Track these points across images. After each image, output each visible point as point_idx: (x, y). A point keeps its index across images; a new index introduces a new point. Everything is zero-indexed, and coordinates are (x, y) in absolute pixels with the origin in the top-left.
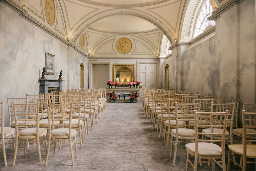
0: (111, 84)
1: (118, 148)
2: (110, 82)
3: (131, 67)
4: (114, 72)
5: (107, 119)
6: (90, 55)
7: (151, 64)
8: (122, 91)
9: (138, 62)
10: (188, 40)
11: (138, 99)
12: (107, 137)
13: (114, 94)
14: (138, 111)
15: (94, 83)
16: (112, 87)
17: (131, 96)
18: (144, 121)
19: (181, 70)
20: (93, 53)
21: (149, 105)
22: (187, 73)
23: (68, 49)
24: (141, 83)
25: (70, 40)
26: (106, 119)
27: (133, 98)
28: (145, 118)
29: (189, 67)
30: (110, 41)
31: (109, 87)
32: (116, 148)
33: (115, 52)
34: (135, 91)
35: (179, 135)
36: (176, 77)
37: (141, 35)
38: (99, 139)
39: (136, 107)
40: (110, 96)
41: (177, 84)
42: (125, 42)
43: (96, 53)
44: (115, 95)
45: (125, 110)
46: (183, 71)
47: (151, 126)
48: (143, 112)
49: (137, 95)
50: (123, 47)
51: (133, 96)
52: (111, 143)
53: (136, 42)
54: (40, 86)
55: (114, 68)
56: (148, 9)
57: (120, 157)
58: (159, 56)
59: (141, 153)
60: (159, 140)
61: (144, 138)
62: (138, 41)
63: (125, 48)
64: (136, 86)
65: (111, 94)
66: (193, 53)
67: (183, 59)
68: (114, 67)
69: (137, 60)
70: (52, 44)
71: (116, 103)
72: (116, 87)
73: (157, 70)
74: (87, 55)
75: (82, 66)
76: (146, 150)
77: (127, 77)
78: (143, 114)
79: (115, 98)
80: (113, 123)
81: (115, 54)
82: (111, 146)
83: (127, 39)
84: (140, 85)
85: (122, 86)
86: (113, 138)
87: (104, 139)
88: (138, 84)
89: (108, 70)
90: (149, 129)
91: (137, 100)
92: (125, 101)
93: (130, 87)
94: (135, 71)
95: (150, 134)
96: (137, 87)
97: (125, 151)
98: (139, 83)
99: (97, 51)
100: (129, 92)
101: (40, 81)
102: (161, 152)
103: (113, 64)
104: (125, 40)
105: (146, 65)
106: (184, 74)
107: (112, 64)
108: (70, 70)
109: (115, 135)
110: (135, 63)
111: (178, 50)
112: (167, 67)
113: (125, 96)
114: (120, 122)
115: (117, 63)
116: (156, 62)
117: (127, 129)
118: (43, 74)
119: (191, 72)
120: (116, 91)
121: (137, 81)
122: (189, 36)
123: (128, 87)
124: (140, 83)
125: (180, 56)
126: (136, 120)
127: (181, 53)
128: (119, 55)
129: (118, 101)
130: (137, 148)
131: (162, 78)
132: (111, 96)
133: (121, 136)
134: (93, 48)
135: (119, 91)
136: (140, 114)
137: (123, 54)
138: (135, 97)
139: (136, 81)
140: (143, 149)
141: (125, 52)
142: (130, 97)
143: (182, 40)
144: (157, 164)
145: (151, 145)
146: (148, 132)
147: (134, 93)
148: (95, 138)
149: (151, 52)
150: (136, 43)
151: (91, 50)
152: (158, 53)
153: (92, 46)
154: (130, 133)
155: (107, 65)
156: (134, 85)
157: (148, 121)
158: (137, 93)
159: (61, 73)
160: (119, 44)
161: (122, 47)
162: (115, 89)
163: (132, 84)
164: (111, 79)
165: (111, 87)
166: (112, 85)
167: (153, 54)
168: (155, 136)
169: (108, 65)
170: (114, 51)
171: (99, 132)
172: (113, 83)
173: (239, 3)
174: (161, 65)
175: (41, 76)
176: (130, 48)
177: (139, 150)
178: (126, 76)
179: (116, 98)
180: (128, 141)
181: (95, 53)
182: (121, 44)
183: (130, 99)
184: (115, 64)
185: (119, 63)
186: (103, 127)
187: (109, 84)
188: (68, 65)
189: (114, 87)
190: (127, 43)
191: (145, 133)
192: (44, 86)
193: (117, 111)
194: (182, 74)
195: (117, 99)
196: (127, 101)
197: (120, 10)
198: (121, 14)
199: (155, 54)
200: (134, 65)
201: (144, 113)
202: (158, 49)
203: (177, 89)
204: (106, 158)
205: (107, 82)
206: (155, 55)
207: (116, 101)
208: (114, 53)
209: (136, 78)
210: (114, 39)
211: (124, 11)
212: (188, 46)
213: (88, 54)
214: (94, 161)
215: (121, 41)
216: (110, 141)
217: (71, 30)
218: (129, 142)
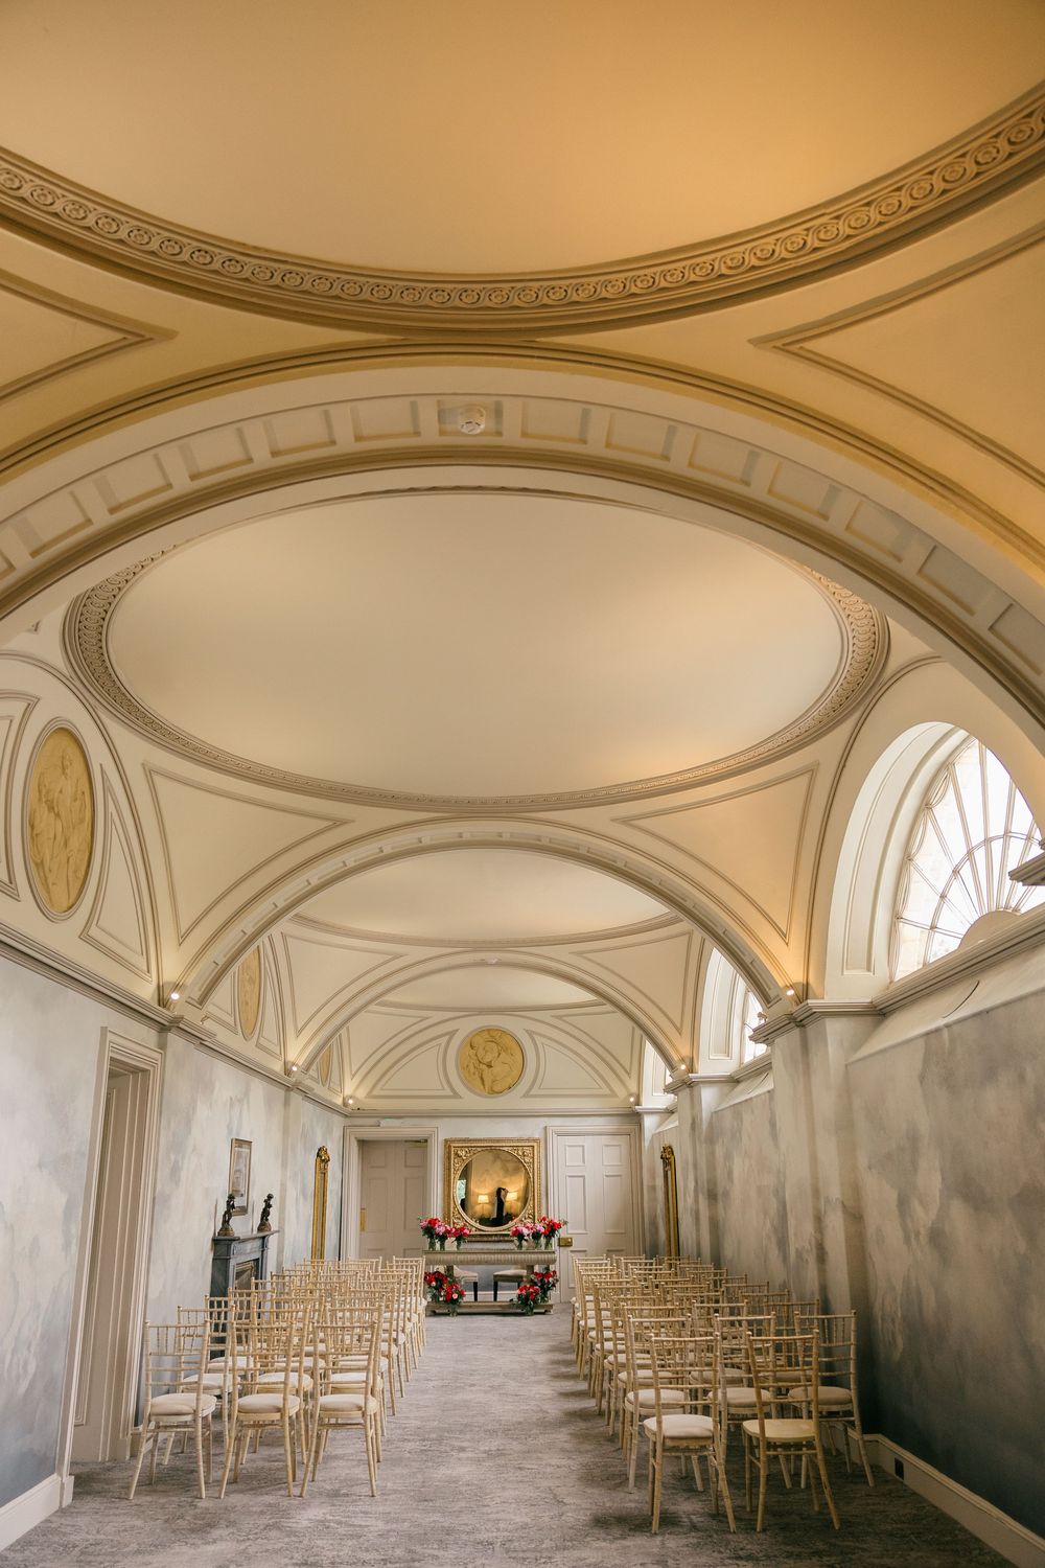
0: (441, 1230)
1: (484, 1461)
2: (433, 1222)
3: (520, 1153)
4: (449, 1175)
5: (435, 1383)
6: (351, 1102)
7: (604, 1139)
8: (487, 1263)
9: (550, 1132)
10: (726, 1067)
11: (554, 1296)
12: (446, 1434)
13: (451, 1276)
14: (553, 1350)
15: (362, 1229)
16: (442, 1246)
17: (522, 1285)
18: (569, 1386)
19: (709, 1181)
20: (361, 1094)
21: (586, 1323)
22: (726, 1194)
23: (287, 1103)
24: (565, 1223)
25: (295, 1069)
26: (431, 1384)
27: (534, 1295)
28: (575, 1377)
29: (730, 1173)
30: (431, 1044)
31: (432, 1245)
32: (479, 1461)
33: (452, 1089)
34: (539, 1262)
35: (642, 1406)
36: (694, 1207)
37: (559, 1017)
38: (424, 1440)
39: (544, 1335)
40: (436, 1288)
41: (698, 1236)
42: (497, 1044)
43: (376, 1092)
44: (454, 1282)
45: (501, 1346)
46: (715, 1184)
47: (590, 1404)
48: (571, 1353)
49: (551, 1279)
50: (490, 1066)
51: (534, 1284)
52: (462, 1449)
53: (539, 1045)
54: (213, 1259)
55: (449, 1158)
56: (579, 954)
57: (492, 1477)
58: (638, 1103)
59: (549, 1470)
60: (609, 1440)
61: (562, 1436)
62: (550, 1039)
63: (497, 1069)
64: (543, 1240)
65: (437, 1277)
66: (735, 1124)
67: (711, 1140)
68: (449, 1153)
69: (546, 1119)
70: (248, 1103)
71: (460, 1318)
72: (459, 1245)
73: (634, 1165)
74: (335, 1105)
75: (322, 1157)
76: (564, 1462)
77: (505, 1177)
78: (568, 1363)
79: (455, 1296)
80: (459, 1397)
81: (456, 1095)
82: (462, 1455)
83: (504, 1032)
84: (562, 1233)
85: (485, 1239)
86: (468, 1436)
87: (440, 1440)
88: (552, 1229)
89: (423, 1165)
90: (581, 1410)
91: (550, 1302)
92: (500, 1306)
93: (520, 1246)
94: (539, 1169)
95: (583, 1425)
96: (547, 1244)
97: (505, 1466)
98: (554, 1224)
99: (379, 1086)
100: (514, 1266)
101: (216, 1242)
102: (605, 1466)
103: (446, 1141)
104: (494, 1036)
105: (587, 1141)
106: (720, 1197)
107: (441, 1138)
108: (289, 1184)
109: (471, 1431)
110: (537, 1137)
111: (695, 1102)
112: (668, 1156)
113: (500, 1283)
114: (486, 1392)
115: (464, 1136)
116: (627, 1127)
117: (506, 1410)
118: (228, 1216)
119: (736, 1192)
120: (461, 1263)
121: (551, 1217)
122: (728, 1053)
123: (512, 1241)
124: (559, 1226)
125: (701, 1124)
126: (540, 1382)
127: (705, 1115)
128: (470, 1100)
129: (471, 1307)
130: (538, 1458)
131: (654, 1200)
132: (439, 1288)
133: (492, 1433)
134: (364, 1073)
135: (472, 1263)
136: (558, 1362)
137: (486, 1097)
138: (542, 1287)
139: (544, 1219)
140: (554, 1462)
141: (496, 1089)
142: (521, 1290)
143: (704, 1070)
144: (589, 1490)
145: (580, 1452)
146: (578, 1420)
147: (537, 1269)
148: (409, 1437)
149: (604, 1086)
150: (541, 1050)
151: (356, 1084)
152: (633, 1089)
153: (358, 1065)
154: (520, 1423)
155: (422, 1143)
156: (536, 1236)
157: (583, 1386)
158: (547, 1269)
159: (268, 1206)
160: (472, 1052)
161: (484, 1067)
162: (453, 1253)
163: (525, 1231)
164: (436, 1212)
165: (438, 1246)
166: (443, 1238)
167: (613, 1094)
168: (596, 1431)
169: (426, 1141)
170: (448, 1082)
171: (418, 1423)
172: (448, 1228)
173: (803, 1026)
174: (646, 1144)
175: (220, 1226)
176: (516, 1072)
177: (544, 1463)
178: (502, 1173)
179: (461, 1295)
180: (515, 1443)
181: (370, 1095)
182: (481, 1052)
183: (519, 1297)
184: (454, 1141)
185: (471, 1137)
186: (426, 1407)
187: (429, 1230)
188: (284, 1165)
189: (450, 1243)
190: (503, 1049)
191: (569, 1422)
192: (226, 1261)
193: (470, 1352)
194: (712, 1196)
195: (465, 1299)
196: (509, 1307)
197: (478, 956)
198: (483, 964)
199: (621, 1092)
200: (535, 1144)
201: (573, 1357)
202: (634, 1074)
203: (699, 1255)
204: (456, 1482)
205: (424, 1224)
206: (622, 1097)
207: (460, 1307)
208: (448, 1092)
209: (544, 1201)
210: (452, 1034)
211: (493, 957)
212: (726, 1088)
213: (339, 1101)
214: (423, 1487)
215: (478, 1041)
216: (457, 1444)
217: (299, 1032)
218: (515, 1446)
